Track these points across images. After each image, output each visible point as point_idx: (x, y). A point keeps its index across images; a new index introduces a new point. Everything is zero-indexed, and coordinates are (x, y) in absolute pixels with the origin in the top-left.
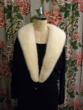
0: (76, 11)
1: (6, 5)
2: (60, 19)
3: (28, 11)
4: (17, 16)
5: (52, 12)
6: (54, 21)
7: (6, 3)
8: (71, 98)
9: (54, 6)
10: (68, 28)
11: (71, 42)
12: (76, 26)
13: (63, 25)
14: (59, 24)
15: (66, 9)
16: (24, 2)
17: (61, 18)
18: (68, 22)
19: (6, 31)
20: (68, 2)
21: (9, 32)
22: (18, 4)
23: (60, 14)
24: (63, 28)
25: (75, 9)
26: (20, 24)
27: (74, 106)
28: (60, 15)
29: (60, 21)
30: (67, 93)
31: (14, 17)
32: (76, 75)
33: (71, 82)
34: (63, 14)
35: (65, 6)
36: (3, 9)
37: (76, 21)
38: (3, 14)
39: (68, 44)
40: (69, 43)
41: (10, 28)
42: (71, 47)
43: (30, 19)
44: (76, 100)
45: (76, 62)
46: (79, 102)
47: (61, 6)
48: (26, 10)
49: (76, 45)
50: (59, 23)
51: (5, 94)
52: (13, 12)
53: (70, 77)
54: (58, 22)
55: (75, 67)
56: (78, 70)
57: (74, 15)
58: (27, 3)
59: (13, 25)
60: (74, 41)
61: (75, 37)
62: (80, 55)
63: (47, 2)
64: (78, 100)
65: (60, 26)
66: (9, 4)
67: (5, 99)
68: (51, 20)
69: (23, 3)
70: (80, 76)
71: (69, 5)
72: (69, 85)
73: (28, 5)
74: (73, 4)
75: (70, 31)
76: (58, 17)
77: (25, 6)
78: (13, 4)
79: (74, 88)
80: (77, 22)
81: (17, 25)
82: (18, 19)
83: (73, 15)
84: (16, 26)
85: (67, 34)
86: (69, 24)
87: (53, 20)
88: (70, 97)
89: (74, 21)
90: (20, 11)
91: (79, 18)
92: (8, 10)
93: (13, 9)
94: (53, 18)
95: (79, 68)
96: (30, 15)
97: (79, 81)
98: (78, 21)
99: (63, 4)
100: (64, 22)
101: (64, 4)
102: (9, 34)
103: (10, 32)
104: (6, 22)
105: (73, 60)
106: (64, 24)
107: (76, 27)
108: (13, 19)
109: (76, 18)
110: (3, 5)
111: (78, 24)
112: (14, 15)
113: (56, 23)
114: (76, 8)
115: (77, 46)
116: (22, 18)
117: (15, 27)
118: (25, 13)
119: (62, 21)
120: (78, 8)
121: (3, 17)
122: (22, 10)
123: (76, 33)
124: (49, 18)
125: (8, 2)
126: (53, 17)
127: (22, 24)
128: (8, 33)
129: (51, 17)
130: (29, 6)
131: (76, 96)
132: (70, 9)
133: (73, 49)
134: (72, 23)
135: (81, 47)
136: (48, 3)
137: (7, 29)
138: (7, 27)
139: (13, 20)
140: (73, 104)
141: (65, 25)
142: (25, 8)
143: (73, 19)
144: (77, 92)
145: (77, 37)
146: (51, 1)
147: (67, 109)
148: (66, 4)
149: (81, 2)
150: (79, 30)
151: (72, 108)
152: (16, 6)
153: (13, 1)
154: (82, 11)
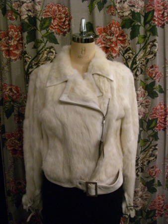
0: (150, 25)
1: (24, 17)
2: (123, 42)
3: (66, 28)
4: (46, 37)
5: (110, 28)
6: (113, 45)
7: (26, 13)
8: (149, 194)
10: (138, 58)
11: (145, 84)
12: (152, 53)
13: (128, 52)
14: (121, 52)
15: (134, 21)
16: (59, 11)
17: (125, 40)
18: (138, 47)
19: (26, 67)
20: (136, 9)
21: (32, 67)
22: (48, 13)
23: (123, 33)
24: (130, 58)
25: (148, 22)
26: (53, 52)
27: (155, 210)
28: (122, 35)
29: (122, 45)
30: (141, 183)
31: (42, 39)
32: (157, 147)
33: (149, 162)
34: (128, 31)
35: (131, 17)
36: (20, 24)
37: (151, 43)
38: (18, 34)
39: (139, 89)
40: (141, 87)
41: (33, 59)
42: (144, 95)
43: (69, 41)
44: (158, 196)
45: (156, 123)
46: (163, 200)
47: (123, 18)
48: (63, 25)
49: (155, 90)
50: (122, 48)
52: (39, 28)
53: (145, 151)
54: (119, 47)
55: (154, 131)
56: (159, 139)
57: (148, 34)
58: (64, 13)
59: (40, 54)
60: (149, 82)
61: (150, 74)
62: (161, 109)
63: (100, 10)
64: (161, 197)
65: (124, 54)
66: (30, 14)
68: (109, 43)
69: (58, 13)
70: (163, 149)
71: (139, 14)
72: (145, 167)
74: (145, 13)
75: (141, 63)
76: (118, 38)
77: (60, 19)
78: (38, 15)
79: (156, 173)
80: (154, 47)
81: (47, 54)
82: (48, 42)
83: (146, 32)
84: (45, 55)
85: (138, 70)
86: (140, 51)
87: (112, 43)
88: (148, 190)
89: (149, 44)
90: (52, 27)
91: (157, 38)
92: (29, 26)
93: (39, 23)
94: (112, 40)
95: (160, 134)
96: (71, 36)
97: (162, 160)
98: (155, 43)
99: (126, 14)
100: (130, 46)
101: (129, 12)
103: (34, 67)
104: (25, 49)
105: (150, 119)
106: (130, 51)
107: (153, 55)
108: (39, 42)
109: (152, 38)
110: (18, 16)
111: (156, 50)
112: (40, 34)
113: (117, 49)
114: (150, 21)
115: (157, 92)
116: (55, 42)
117: (43, 58)
118: (62, 31)
119: (126, 44)
120: (154, 20)
121: (18, 39)
122: (56, 25)
123: (152, 67)
124: (104, 41)
125: (29, 10)
126: (112, 37)
127: (56, 53)
128: (31, 70)
129: (108, 37)
130: (68, 19)
131: (158, 188)
132: (140, 21)
133: (149, 97)
134: (144, 48)
135: (163, 94)
136: (102, 11)
137: (28, 63)
138: (28, 57)
139: (39, 44)
140: (153, 205)
141: (132, 53)
142: (60, 22)
143: (147, 42)
144: (159, 181)
145: (156, 75)
146: (108, 7)
147: (142, 215)
148: (133, 13)
149: (158, 8)
150: (158, 61)
151: (152, 214)
152: (44, 18)
153: (38, 8)
154: (163, 26)
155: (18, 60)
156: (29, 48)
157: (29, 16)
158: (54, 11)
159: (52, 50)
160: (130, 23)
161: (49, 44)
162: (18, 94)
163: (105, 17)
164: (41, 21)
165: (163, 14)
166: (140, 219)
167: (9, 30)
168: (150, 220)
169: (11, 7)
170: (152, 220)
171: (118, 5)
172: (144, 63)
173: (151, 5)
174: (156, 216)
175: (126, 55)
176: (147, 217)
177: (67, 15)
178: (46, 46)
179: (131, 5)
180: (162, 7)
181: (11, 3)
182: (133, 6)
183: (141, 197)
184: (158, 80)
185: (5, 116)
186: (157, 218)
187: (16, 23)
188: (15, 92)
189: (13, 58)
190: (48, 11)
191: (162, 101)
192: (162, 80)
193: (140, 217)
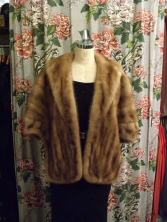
0: (138, 33)
1: (35, 24)
2: (115, 46)
4: (52, 40)
5: (103, 35)
6: (105, 49)
7: (37, 20)
8: (133, 171)
9: (106, 26)
10: (127, 59)
11: (132, 80)
12: (139, 56)
13: (119, 54)
14: (113, 54)
15: (124, 30)
16: (62, 20)
17: (116, 44)
18: (127, 50)
19: (36, 64)
20: (126, 20)
21: (40, 65)
22: (54, 22)
23: (115, 38)
24: (120, 59)
25: (136, 31)
26: (57, 53)
27: (138, 184)
28: (114, 40)
29: (114, 48)
30: (126, 162)
31: (48, 43)
32: (140, 132)
33: (134, 144)
34: (119, 38)
35: (122, 26)
36: (31, 29)
37: (138, 48)
38: (30, 37)
41: (41, 59)
43: (70, 45)
44: (142, 173)
45: (140, 113)
46: (146, 177)
47: (116, 26)
48: (64, 31)
49: (140, 86)
50: (113, 51)
51: (32, 167)
52: (46, 34)
54: (111, 49)
56: (142, 125)
57: (136, 40)
58: (66, 22)
59: (46, 55)
60: (135, 79)
61: (137, 73)
62: (146, 101)
63: (95, 20)
64: (144, 175)
65: (115, 56)
66: (40, 21)
67: (32, 177)
68: (102, 47)
69: (60, 21)
70: (146, 135)
71: (129, 24)
72: (130, 148)
73: (68, 24)
74: (134, 23)
75: (130, 64)
76: (111, 43)
77: (63, 26)
78: (46, 23)
79: (139, 154)
80: (140, 51)
81: (53, 55)
82: (53, 45)
83: (134, 39)
84: (51, 56)
85: (126, 69)
86: (128, 54)
87: (104, 46)
88: (132, 168)
89: (136, 48)
90: (56, 33)
91: (143, 43)
92: (38, 32)
93: (46, 29)
95: (144, 121)
96: (71, 40)
97: (146, 143)
98: (141, 48)
99: (118, 23)
100: (121, 49)
101: (121, 22)
102: (40, 69)
103: (42, 65)
104: (35, 50)
106: (121, 54)
107: (139, 57)
109: (139, 44)
110: (30, 23)
111: (142, 53)
112: (47, 38)
113: (109, 52)
114: (138, 29)
115: (142, 87)
116: (58, 44)
117: (49, 58)
118: (64, 37)
119: (117, 48)
120: (141, 29)
121: (30, 41)
122: (59, 31)
124: (98, 45)
125: (39, 19)
126: (104, 42)
127: (59, 54)
128: (39, 67)
129: (101, 42)
130: (69, 26)
131: (141, 167)
132: (129, 29)
133: (135, 91)
134: (133, 51)
135: (147, 89)
136: (97, 21)
137: (37, 61)
138: (37, 57)
139: (46, 47)
140: (137, 180)
141: (122, 55)
142: (63, 29)
143: (134, 46)
144: (142, 161)
145: (141, 73)
146: (102, 18)
147: (127, 189)
148: (124, 23)
149: (145, 19)
150: (144, 62)
151: (135, 187)
152: (50, 25)
153: (46, 17)
154: (149, 34)
155: (29, 59)
156: (38, 49)
157: (39, 23)
158: (58, 20)
159: (56, 51)
160: (121, 30)
161: (54, 47)
162: (28, 87)
163: (100, 26)
164: (48, 28)
165: (149, 24)
166: (126, 192)
167: (23, 34)
168: (134, 192)
169: (25, 16)
170: (135, 193)
171: (111, 16)
172: (132, 64)
173: (139, 17)
174: (139, 190)
175: (117, 57)
176: (131, 190)
177: (68, 23)
178: (52, 49)
179: (122, 16)
180: (149, 19)
181: (25, 12)
182: (124, 17)
183: (127, 173)
184: (143, 77)
185: (17, 104)
186: (139, 191)
187: (28, 28)
188: (26, 85)
189: (25, 57)
190: (54, 20)
191: (147, 95)
192: (147, 78)
193: (126, 190)
